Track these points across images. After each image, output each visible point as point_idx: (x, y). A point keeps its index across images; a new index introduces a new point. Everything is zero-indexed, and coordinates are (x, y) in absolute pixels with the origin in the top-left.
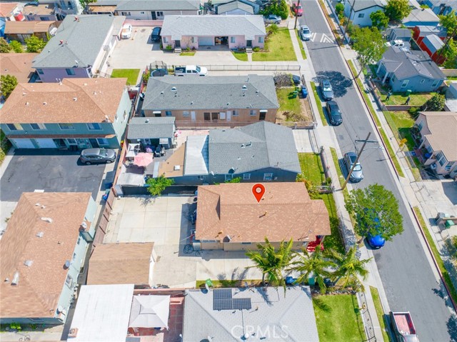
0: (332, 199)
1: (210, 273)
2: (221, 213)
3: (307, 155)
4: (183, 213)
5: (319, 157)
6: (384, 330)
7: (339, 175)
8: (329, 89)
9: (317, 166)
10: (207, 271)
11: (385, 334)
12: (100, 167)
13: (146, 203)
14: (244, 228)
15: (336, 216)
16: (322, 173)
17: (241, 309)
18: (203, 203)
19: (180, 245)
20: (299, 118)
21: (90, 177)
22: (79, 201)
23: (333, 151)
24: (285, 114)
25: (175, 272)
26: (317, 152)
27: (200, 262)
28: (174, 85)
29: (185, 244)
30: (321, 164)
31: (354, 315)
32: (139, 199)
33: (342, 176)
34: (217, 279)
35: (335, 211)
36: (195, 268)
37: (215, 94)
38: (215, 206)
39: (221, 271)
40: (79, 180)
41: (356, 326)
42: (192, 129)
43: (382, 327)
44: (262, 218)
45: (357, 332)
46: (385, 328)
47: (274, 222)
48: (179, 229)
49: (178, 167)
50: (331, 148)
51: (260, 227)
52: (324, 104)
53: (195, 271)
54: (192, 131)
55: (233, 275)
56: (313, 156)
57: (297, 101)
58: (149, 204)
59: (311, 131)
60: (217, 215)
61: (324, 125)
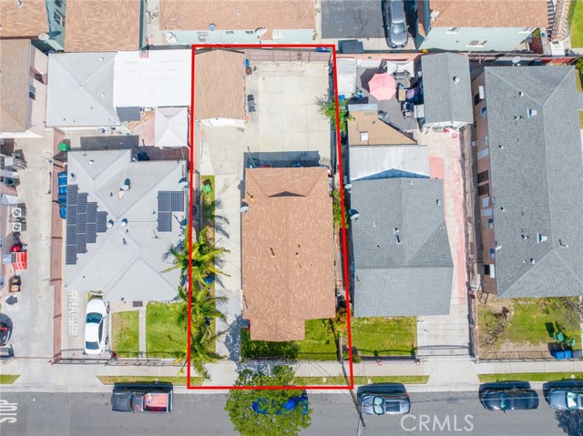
0: (329, 359)
1: (224, 190)
2: (276, 198)
3: (413, 336)
4: (305, 154)
5: (409, 355)
6: (157, 380)
7: (373, 378)
8: (572, 404)
9: (389, 348)
10: (226, 187)
11: (152, 380)
12: (379, 32)
13: (320, 103)
14: (258, 228)
15: (301, 358)
16: (376, 353)
17: (159, 220)
18: (296, 175)
19: (258, 153)
20: (495, 334)
21: (361, 22)
22: (299, 17)
23: (421, 379)
24: (505, 311)
25: (225, 150)
26: (419, 353)
27: (237, 179)
28: (540, 111)
29: (261, 159)
30: (392, 355)
31: (172, 350)
32: (327, 93)
33: (370, 382)
34: (216, 198)
35: (307, 358)
36: (231, 173)
37: (525, 185)
38: (290, 190)
39: (225, 203)
40: (356, 9)
41: (161, 349)
42: (463, 155)
43: (159, 378)
44: (270, 251)
45: (155, 349)
46: (159, 382)
47: (265, 267)
48: (282, 151)
49: (365, 137)
50: (427, 377)
51: (259, 249)
52: (537, 386)
53: (226, 174)
54: (460, 154)
55: (221, 217)
56: (409, 344)
57: (543, 340)
58: (318, 107)
59: (466, 351)
60: (276, 193)
61: (481, 377)
